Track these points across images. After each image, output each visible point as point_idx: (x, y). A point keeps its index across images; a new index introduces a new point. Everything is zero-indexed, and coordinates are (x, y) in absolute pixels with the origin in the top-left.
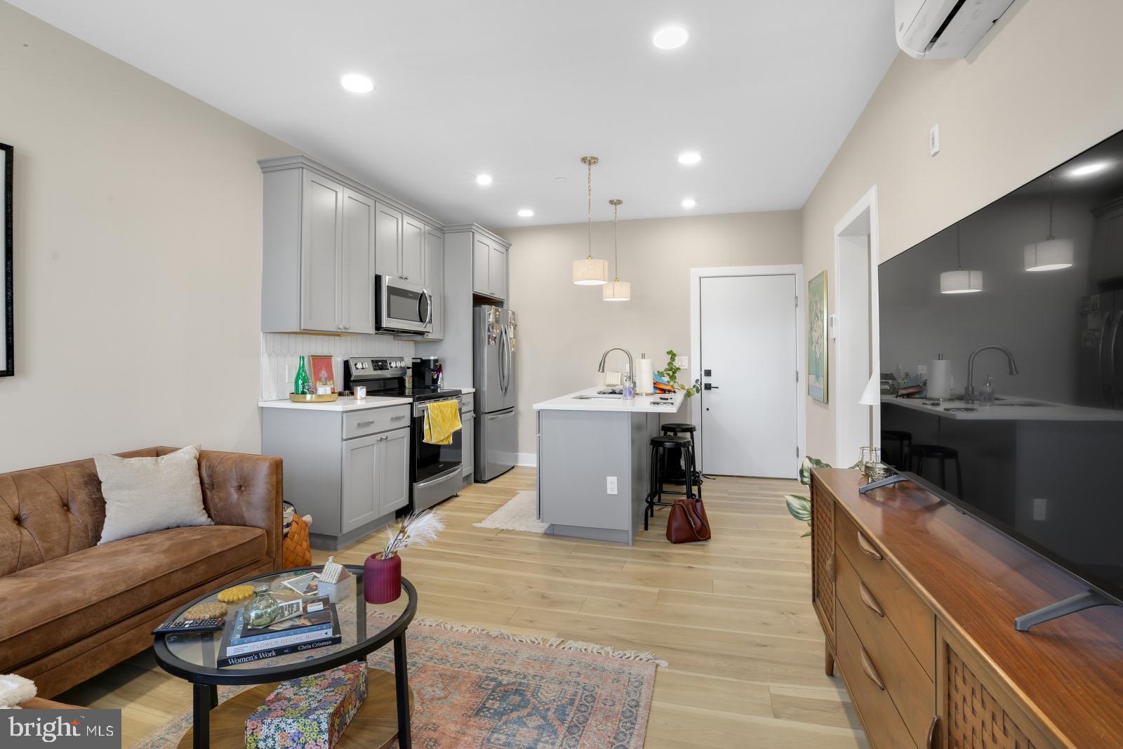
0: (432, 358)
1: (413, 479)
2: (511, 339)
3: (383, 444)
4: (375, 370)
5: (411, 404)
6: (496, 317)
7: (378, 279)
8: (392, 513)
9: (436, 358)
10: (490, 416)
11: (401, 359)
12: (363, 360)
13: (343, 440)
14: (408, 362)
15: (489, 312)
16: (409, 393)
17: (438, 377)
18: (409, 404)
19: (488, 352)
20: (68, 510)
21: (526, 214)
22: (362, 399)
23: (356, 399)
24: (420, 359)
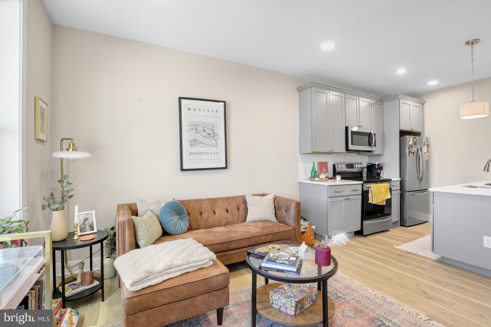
0: (377, 163)
1: (363, 219)
2: (425, 153)
3: (347, 201)
4: (347, 168)
5: (362, 184)
6: (414, 142)
7: (347, 128)
8: (353, 232)
9: (379, 163)
10: (410, 193)
11: (361, 164)
12: (341, 164)
13: (328, 197)
14: (365, 165)
15: (410, 140)
16: (365, 179)
17: (380, 172)
18: (361, 184)
19: (410, 160)
20: (239, 210)
21: (433, 83)
22: (339, 181)
23: (336, 181)
24: (371, 163)
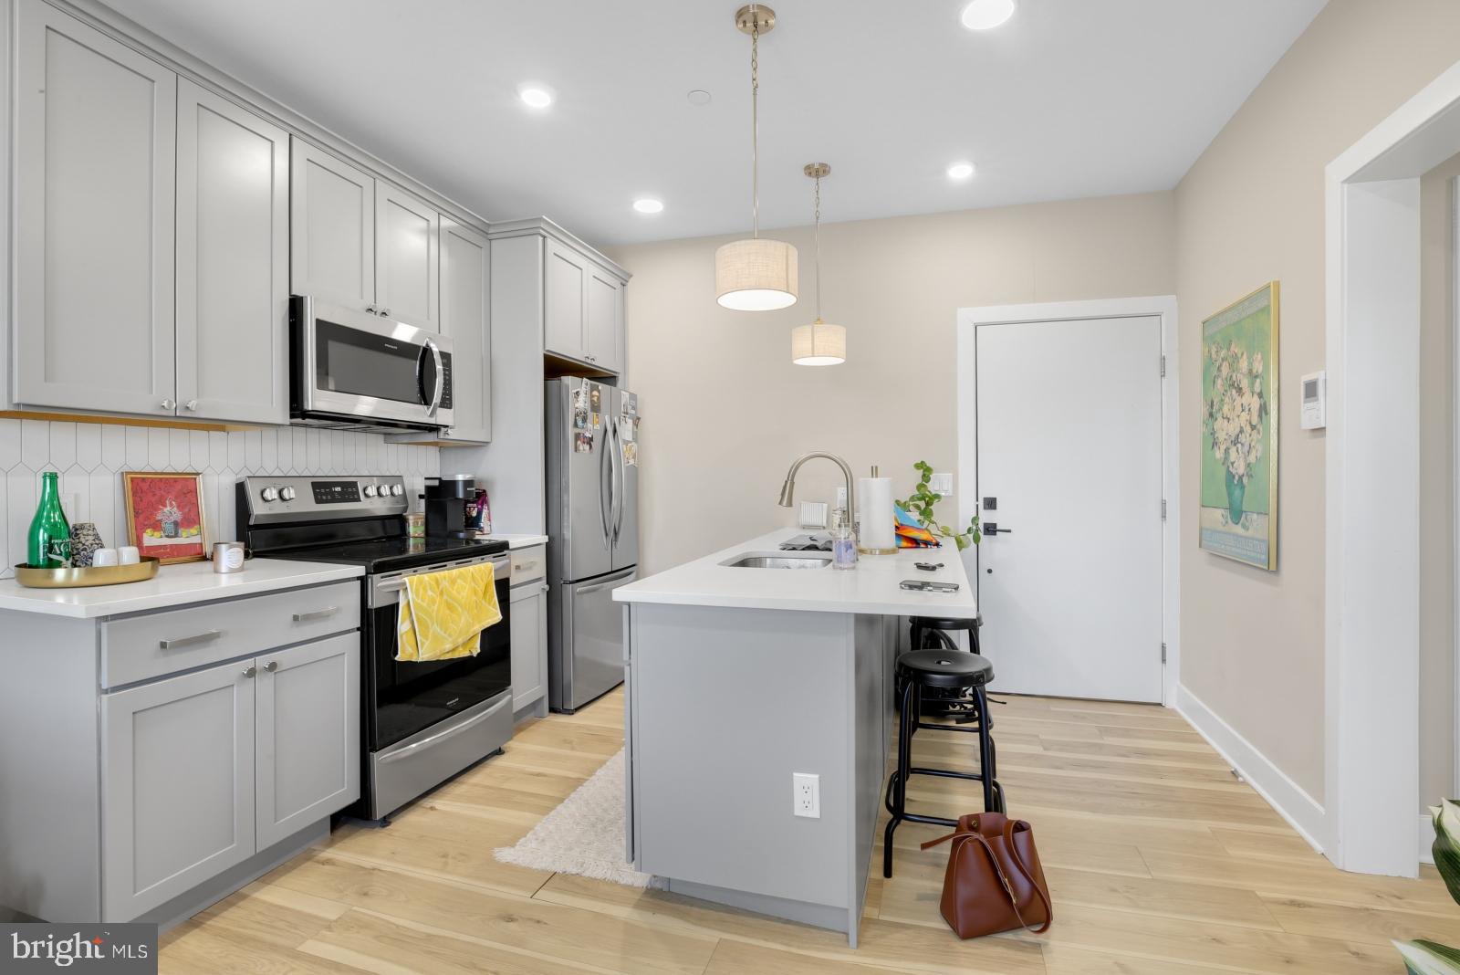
0: (461, 478)
2: (626, 442)
5: (363, 580)
6: (592, 401)
9: (468, 477)
10: (580, 588)
11: (402, 480)
14: (417, 485)
15: (577, 391)
16: (416, 546)
17: (480, 513)
18: (357, 579)
19: (579, 466)
24: (440, 479)
